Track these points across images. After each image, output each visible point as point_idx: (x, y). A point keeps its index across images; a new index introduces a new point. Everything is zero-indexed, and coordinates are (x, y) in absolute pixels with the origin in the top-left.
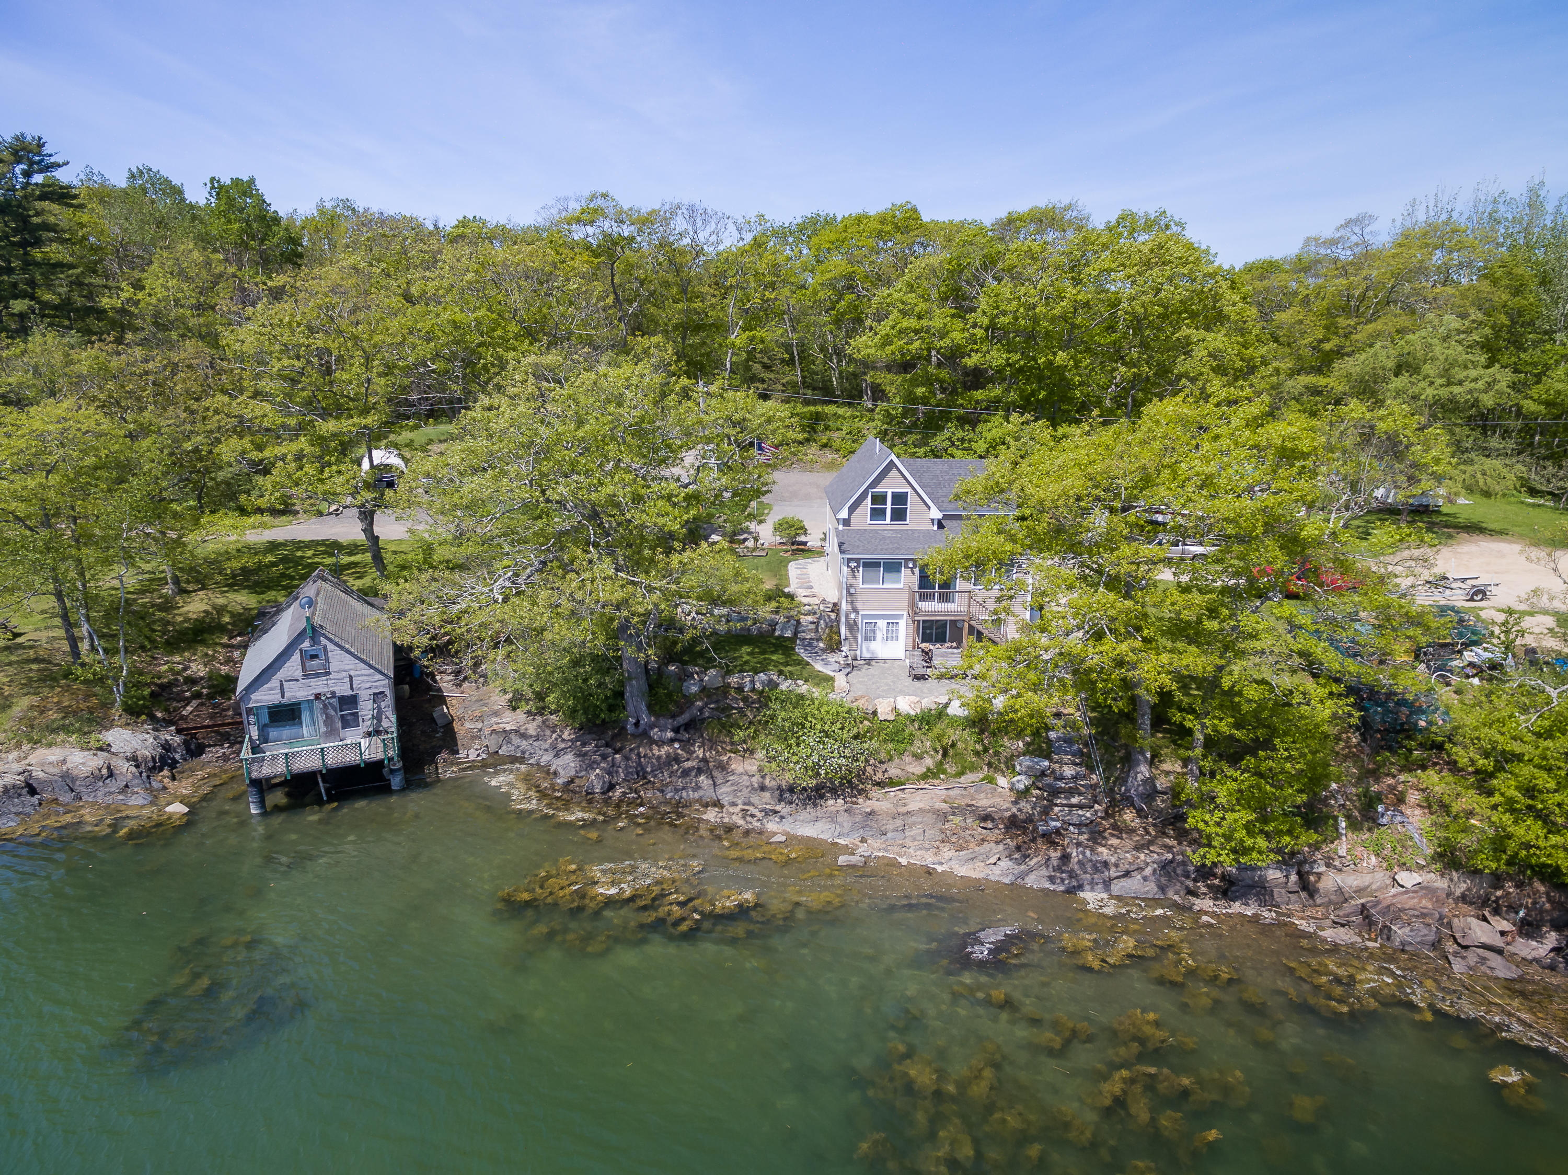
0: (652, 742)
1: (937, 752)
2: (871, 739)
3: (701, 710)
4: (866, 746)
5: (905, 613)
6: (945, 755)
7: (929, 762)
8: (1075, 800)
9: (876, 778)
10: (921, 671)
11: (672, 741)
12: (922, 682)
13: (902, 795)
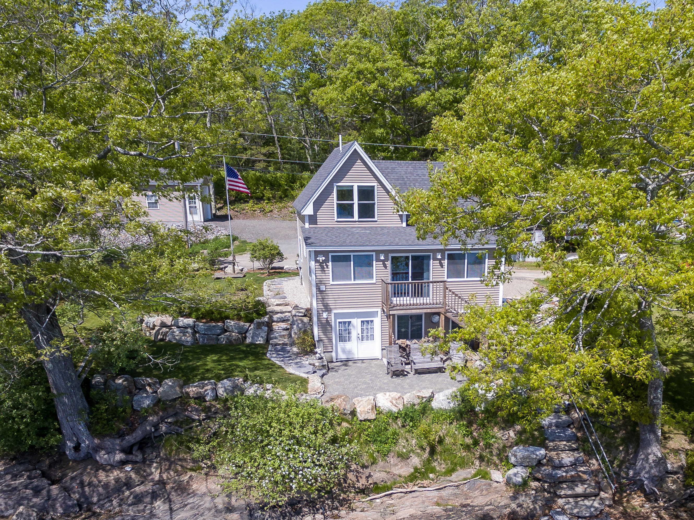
0: (99, 467)
1: (424, 450)
2: (350, 442)
3: (156, 426)
4: (344, 450)
5: (379, 310)
6: (433, 452)
7: (416, 461)
8: (580, 489)
9: (359, 485)
10: (400, 368)
11: (123, 463)
12: (401, 378)
13: (388, 501)
